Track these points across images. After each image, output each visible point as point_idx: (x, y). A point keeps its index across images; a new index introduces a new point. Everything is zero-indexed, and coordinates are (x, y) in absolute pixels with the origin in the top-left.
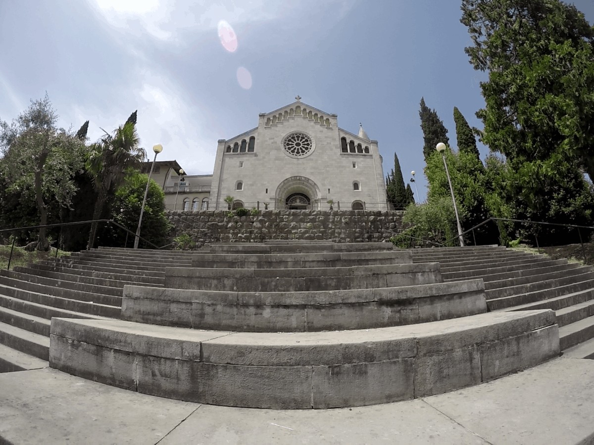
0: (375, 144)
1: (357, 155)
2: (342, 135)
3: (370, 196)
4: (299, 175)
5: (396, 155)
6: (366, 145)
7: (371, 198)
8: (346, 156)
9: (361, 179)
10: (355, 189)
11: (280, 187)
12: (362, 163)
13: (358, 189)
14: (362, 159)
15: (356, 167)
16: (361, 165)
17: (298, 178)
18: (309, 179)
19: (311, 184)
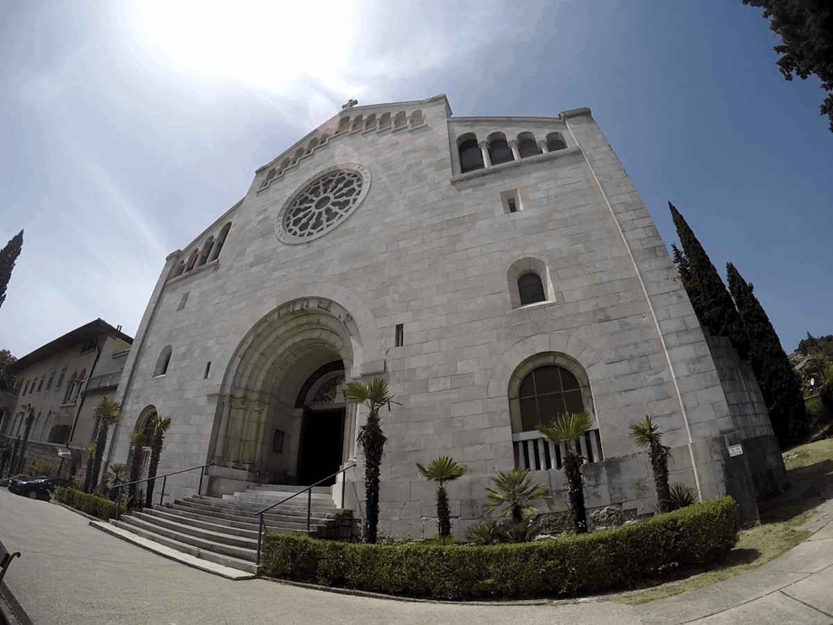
0: (584, 118)
1: (517, 166)
2: (460, 131)
3: (607, 319)
4: (301, 296)
5: (672, 208)
6: (547, 131)
7: (613, 326)
8: (476, 181)
9: (549, 245)
10: (523, 303)
11: (241, 352)
12: (543, 186)
13: (544, 300)
14: (543, 173)
15: (521, 207)
16: (540, 195)
17: (298, 307)
18: (331, 302)
19: (338, 320)
